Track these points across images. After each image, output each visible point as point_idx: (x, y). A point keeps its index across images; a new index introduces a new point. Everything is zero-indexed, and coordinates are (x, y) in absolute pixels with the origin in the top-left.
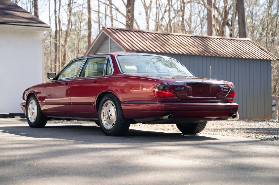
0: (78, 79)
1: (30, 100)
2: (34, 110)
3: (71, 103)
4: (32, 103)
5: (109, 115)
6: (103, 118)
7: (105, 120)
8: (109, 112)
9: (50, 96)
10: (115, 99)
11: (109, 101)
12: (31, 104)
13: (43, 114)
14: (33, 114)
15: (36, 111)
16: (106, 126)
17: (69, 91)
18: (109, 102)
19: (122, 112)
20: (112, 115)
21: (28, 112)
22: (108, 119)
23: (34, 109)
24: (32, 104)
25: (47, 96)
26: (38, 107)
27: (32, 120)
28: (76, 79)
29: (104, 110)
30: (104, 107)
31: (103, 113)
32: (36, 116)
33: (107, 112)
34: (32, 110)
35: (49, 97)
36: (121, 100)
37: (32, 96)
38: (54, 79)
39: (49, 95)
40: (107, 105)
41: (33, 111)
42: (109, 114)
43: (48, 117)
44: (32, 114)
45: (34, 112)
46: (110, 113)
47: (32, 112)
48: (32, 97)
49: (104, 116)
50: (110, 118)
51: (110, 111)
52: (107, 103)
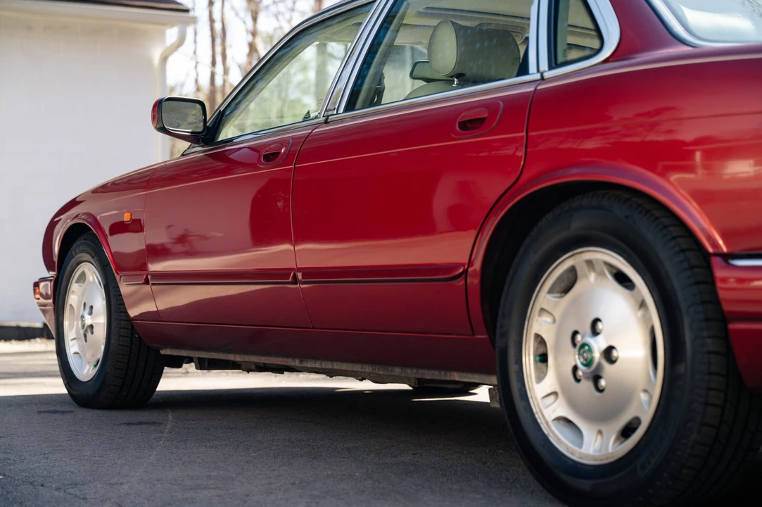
0: (342, 120)
1: (73, 261)
2: (91, 313)
3: (299, 275)
4: (83, 277)
5: (597, 355)
6: (540, 379)
7: (555, 393)
8: (595, 332)
9: (185, 245)
10: (649, 233)
11: (588, 256)
12: (77, 282)
13: (140, 338)
14: (89, 335)
15: (100, 320)
16: (561, 440)
17: (287, 201)
18: (590, 263)
19: (725, 335)
20: (615, 353)
21: (66, 323)
22: (587, 385)
23: (92, 307)
24: (84, 285)
25: (169, 246)
26: (113, 300)
27: (82, 368)
28: (326, 122)
29: (547, 319)
30: (544, 298)
31: (540, 341)
32: (103, 348)
33: (575, 333)
34: (82, 317)
35: (179, 248)
36: (715, 244)
37: (80, 241)
38: (194, 138)
39: (182, 239)
40: (568, 283)
41: (88, 320)
42: (590, 350)
43: (162, 352)
44: (85, 336)
45: (91, 326)
46: (598, 345)
47: (83, 326)
48: (81, 248)
49: (543, 358)
50: (596, 378)
51: (600, 325)
52: (573, 271)
